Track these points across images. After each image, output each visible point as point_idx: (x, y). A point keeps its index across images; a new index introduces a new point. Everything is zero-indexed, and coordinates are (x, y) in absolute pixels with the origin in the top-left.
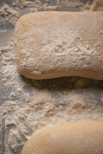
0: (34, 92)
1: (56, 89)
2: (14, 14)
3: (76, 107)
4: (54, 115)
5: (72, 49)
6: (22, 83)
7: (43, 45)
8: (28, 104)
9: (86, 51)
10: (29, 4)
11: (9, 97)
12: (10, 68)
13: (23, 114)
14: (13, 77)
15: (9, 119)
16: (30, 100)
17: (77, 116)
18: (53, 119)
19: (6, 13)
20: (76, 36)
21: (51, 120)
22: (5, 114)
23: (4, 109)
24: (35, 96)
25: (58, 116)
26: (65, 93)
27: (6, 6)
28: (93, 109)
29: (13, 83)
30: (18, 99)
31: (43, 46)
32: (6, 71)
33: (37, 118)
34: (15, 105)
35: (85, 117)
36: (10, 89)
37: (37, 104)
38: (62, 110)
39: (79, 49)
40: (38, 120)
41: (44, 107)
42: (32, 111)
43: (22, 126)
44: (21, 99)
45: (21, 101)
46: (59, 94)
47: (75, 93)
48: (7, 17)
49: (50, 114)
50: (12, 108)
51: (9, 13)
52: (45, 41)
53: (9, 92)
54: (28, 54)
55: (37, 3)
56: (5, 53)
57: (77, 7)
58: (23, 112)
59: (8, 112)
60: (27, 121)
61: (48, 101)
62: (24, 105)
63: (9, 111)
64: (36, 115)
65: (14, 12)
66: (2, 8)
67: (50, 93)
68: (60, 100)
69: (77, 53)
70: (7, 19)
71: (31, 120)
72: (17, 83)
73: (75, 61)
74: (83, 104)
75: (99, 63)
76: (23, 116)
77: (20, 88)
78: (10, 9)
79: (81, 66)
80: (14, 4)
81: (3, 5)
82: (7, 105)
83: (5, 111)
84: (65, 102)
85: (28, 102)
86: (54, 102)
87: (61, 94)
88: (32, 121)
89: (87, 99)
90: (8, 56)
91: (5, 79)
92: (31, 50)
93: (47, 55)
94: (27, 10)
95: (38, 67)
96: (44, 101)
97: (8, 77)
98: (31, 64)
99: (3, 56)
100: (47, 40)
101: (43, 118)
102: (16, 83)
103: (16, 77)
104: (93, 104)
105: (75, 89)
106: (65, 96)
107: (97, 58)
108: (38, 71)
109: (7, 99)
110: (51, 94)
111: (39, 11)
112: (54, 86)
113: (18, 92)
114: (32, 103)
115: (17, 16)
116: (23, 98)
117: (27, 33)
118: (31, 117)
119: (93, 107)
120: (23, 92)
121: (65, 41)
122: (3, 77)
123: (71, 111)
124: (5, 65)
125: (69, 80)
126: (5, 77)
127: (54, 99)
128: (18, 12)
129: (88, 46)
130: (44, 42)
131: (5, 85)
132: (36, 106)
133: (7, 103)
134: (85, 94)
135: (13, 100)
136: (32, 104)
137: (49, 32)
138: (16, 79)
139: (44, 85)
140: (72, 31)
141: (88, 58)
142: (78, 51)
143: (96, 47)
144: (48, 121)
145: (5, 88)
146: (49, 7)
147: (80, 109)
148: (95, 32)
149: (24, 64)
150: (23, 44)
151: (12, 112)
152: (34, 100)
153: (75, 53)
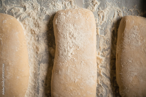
0: (46, 22)
1: (48, 35)
2: (94, 8)
3: (37, 48)
4: (32, 35)
5: (71, 43)
6: (51, 14)
7: (74, 25)
8: (38, 18)
9: (70, 53)
10: (100, 17)
11: (43, 7)
12: (61, 7)
14: (55, 8)
15: (29, 7)
16: (41, 19)
17: (32, 49)
18: (30, 34)
19: (94, 4)
20: (80, 46)
21: (29, 33)
22: (32, 4)
23: (35, 4)
24: (43, 22)
25: (31, 37)
26: (46, 41)
27: (99, 3)
28: (36, 58)
29: (51, 8)
30: (41, 12)
31: (73, 25)
32: (58, 4)
33: (30, 24)
34: (38, 10)
35: (31, 54)
36: (47, 7)
37: (38, 24)
38: (35, 39)
39: (71, 48)
40: (29, 24)
41: (36, 28)
42: (34, 21)
43: (25, 15)
44: (41, 14)
45: (40, 14)
46: (45, 37)
47: (46, 47)
48: (92, 4)
49: (32, 32)
50: (36, 9)
51: (94, 5)
54: (68, 16)
55: (101, 23)
56: (70, 3)
57: (100, 47)
58: (33, 15)
59: (33, 6)
60: (28, 18)
61: (40, 30)
62: (37, 15)
64: (31, 24)
65: (96, 8)
66: (97, 1)
67: (46, 32)
68: (41, 38)
69: (69, 47)
70: (91, 4)
73: (63, 45)
74: (39, 52)
75: (63, 61)
76: (31, 15)
77: (48, 13)
78: (97, 6)
79: (61, 49)
80: (100, 8)
81: (99, 2)
83: (34, 4)
84: (40, 41)
85: (39, 18)
87: (45, 39)
88: (28, 21)
89: (42, 55)
90: (68, 5)
91: (53, 3)
92: (70, 17)
93: (67, 27)
94: (97, 16)
95: (60, 22)
96: (40, 27)
97: (54, 5)
98: (61, 17)
99: (68, 2)
100: (76, 27)
101: (30, 28)
102: (51, 10)
104: (39, 58)
105: (48, 47)
106: (44, 41)
107: (66, 59)
108: (57, 22)
109: (41, 5)
111: (97, 24)
112: (50, 34)
113: (46, 12)
114: (39, 21)
115: (93, 10)
117: (81, 15)
118: (30, 20)
119: (37, 58)
120: (46, 15)
121: (76, 39)
122: (54, 2)
123: (35, 45)
124: (62, 3)
125: (54, 44)
126: (54, 4)
127: (41, 34)
128: (95, 11)
129: (73, 53)
130: (75, 25)
131: (50, 4)
132: (37, 23)
133: (38, 5)
134: (45, 53)
135: (41, 9)
136: (38, 21)
137: (82, 29)
138: (54, 10)
139: (50, 28)
140: (83, 43)
141: (65, 54)
143: (73, 59)
144: (28, 31)
145: (48, 4)
146: (99, 30)
147: (36, 51)
148: (82, 58)
149: (62, 14)
150: (74, 13)
151: (33, 9)
152: (41, 21)
153: (69, 45)
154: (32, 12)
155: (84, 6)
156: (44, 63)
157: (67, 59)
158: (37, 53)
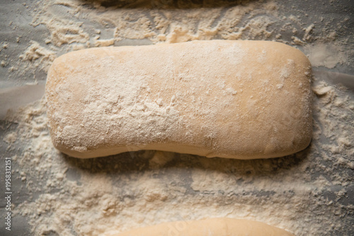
0: (84, 178)
1: (119, 172)
2: (47, 56)
3: (153, 199)
4: (119, 213)
5: (133, 108)
6: (64, 165)
7: (86, 102)
8: (75, 197)
9: (158, 108)
10: (70, 39)
11: (45, 187)
12: (45, 141)
13: (69, 215)
14: (49, 156)
15: (47, 223)
16: (78, 192)
17: (155, 214)
18: (116, 220)
19: (36, 56)
20: (140, 85)
21: (113, 223)
22: (40, 215)
23: (39, 207)
24: (85, 185)
25: (124, 215)
26: (133, 177)
27: (35, 45)
28: (179, 202)
29: (49, 165)
30: (59, 190)
31: (86, 105)
32: (37, 147)
33: (90, 220)
34: (55, 200)
35: (167, 214)
36: (46, 175)
37: (90, 198)
38: (130, 206)
39: (146, 107)
40: (92, 223)
41: (100, 202)
42: (82, 208)
43: (68, 233)
44: (63, 191)
45: (63, 193)
46: (124, 179)
47: (150, 176)
48: (36, 61)
49: (111, 212)
50: (50, 206)
51: (40, 55)
52: (88, 96)
53: (44, 179)
54: (64, 119)
55: (83, 37)
56: (36, 118)
57: (146, 37)
58: (68, 212)
59: (44, 212)
60: (74, 225)
61: (105, 192)
62: (68, 200)
63: (46, 210)
64: (89, 216)
65: (46, 52)
66: (30, 48)
67: (110, 178)
68: (125, 190)
69: (143, 113)
70: (37, 65)
71: (82, 223)
72: (56, 164)
73: (140, 128)
74: (163, 194)
75: (181, 127)
76: (68, 218)
77: (61, 172)
78: (42, 48)
79: (151, 134)
80: (47, 41)
81: (31, 43)
82: (43, 201)
83: (39, 210)
84: (134, 192)
85: (74, 195)
86: (116, 193)
87: (127, 180)
88: (82, 225)
89: (170, 186)
90: (41, 123)
91: (36, 160)
92: (67, 112)
93: (93, 119)
94: (67, 49)
95: (81, 139)
96: (99, 192)
97: (41, 157)
98: (68, 135)
99: (33, 122)
100: (92, 95)
101: (99, 219)
102: (54, 165)
103: (54, 155)
104: (179, 194)
105: (150, 170)
106: (133, 182)
107: (176, 120)
108: (81, 146)
109: (42, 192)
110: (110, 180)
111: (86, 47)
112: (116, 166)
113: (58, 179)
114: (81, 196)
115: (52, 59)
116: (67, 190)
117: (60, 85)
118: (80, 219)
119: (179, 198)
120: (65, 179)
121: (122, 94)
122: (33, 157)
123: (145, 206)
124: (36, 137)
125: (139, 156)
126: (37, 157)
127: (116, 188)
128: (53, 52)
129: (159, 100)
130: (86, 99)
131: (37, 168)
132: (88, 201)
133: (42, 198)
134: (165, 178)
135: (51, 192)
136: (80, 198)
137: (95, 81)
138: (54, 159)
139: (100, 166)
140: (132, 77)
141: (161, 122)
142: (143, 110)
143: (173, 101)
144: (109, 225)
145: (37, 173)
146: (101, 41)
147: (159, 202)
148: (171, 77)
149: (59, 135)
150: (56, 103)
151: (51, 211)
152: (83, 191)
153: (138, 113)
154: (58, 217)
155: (42, 81)
156: (192, 180)
157: (176, 118)
158: (165, 200)
